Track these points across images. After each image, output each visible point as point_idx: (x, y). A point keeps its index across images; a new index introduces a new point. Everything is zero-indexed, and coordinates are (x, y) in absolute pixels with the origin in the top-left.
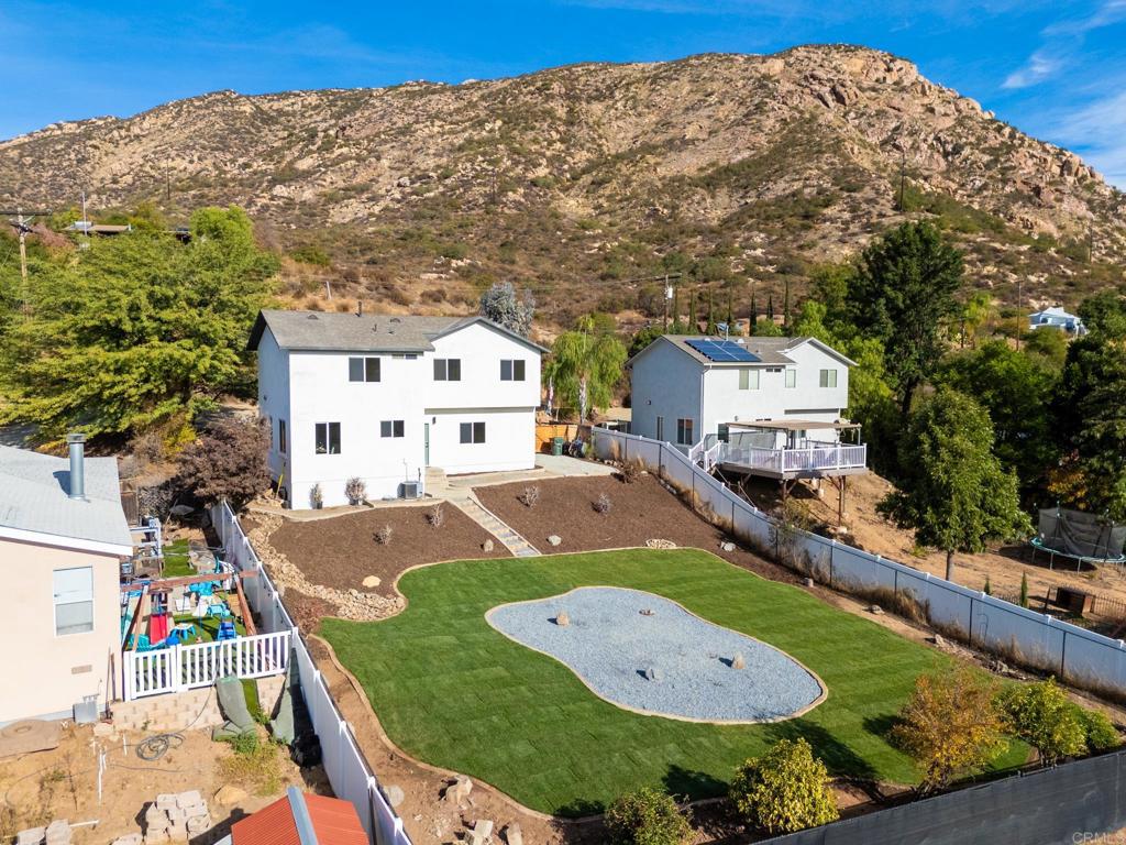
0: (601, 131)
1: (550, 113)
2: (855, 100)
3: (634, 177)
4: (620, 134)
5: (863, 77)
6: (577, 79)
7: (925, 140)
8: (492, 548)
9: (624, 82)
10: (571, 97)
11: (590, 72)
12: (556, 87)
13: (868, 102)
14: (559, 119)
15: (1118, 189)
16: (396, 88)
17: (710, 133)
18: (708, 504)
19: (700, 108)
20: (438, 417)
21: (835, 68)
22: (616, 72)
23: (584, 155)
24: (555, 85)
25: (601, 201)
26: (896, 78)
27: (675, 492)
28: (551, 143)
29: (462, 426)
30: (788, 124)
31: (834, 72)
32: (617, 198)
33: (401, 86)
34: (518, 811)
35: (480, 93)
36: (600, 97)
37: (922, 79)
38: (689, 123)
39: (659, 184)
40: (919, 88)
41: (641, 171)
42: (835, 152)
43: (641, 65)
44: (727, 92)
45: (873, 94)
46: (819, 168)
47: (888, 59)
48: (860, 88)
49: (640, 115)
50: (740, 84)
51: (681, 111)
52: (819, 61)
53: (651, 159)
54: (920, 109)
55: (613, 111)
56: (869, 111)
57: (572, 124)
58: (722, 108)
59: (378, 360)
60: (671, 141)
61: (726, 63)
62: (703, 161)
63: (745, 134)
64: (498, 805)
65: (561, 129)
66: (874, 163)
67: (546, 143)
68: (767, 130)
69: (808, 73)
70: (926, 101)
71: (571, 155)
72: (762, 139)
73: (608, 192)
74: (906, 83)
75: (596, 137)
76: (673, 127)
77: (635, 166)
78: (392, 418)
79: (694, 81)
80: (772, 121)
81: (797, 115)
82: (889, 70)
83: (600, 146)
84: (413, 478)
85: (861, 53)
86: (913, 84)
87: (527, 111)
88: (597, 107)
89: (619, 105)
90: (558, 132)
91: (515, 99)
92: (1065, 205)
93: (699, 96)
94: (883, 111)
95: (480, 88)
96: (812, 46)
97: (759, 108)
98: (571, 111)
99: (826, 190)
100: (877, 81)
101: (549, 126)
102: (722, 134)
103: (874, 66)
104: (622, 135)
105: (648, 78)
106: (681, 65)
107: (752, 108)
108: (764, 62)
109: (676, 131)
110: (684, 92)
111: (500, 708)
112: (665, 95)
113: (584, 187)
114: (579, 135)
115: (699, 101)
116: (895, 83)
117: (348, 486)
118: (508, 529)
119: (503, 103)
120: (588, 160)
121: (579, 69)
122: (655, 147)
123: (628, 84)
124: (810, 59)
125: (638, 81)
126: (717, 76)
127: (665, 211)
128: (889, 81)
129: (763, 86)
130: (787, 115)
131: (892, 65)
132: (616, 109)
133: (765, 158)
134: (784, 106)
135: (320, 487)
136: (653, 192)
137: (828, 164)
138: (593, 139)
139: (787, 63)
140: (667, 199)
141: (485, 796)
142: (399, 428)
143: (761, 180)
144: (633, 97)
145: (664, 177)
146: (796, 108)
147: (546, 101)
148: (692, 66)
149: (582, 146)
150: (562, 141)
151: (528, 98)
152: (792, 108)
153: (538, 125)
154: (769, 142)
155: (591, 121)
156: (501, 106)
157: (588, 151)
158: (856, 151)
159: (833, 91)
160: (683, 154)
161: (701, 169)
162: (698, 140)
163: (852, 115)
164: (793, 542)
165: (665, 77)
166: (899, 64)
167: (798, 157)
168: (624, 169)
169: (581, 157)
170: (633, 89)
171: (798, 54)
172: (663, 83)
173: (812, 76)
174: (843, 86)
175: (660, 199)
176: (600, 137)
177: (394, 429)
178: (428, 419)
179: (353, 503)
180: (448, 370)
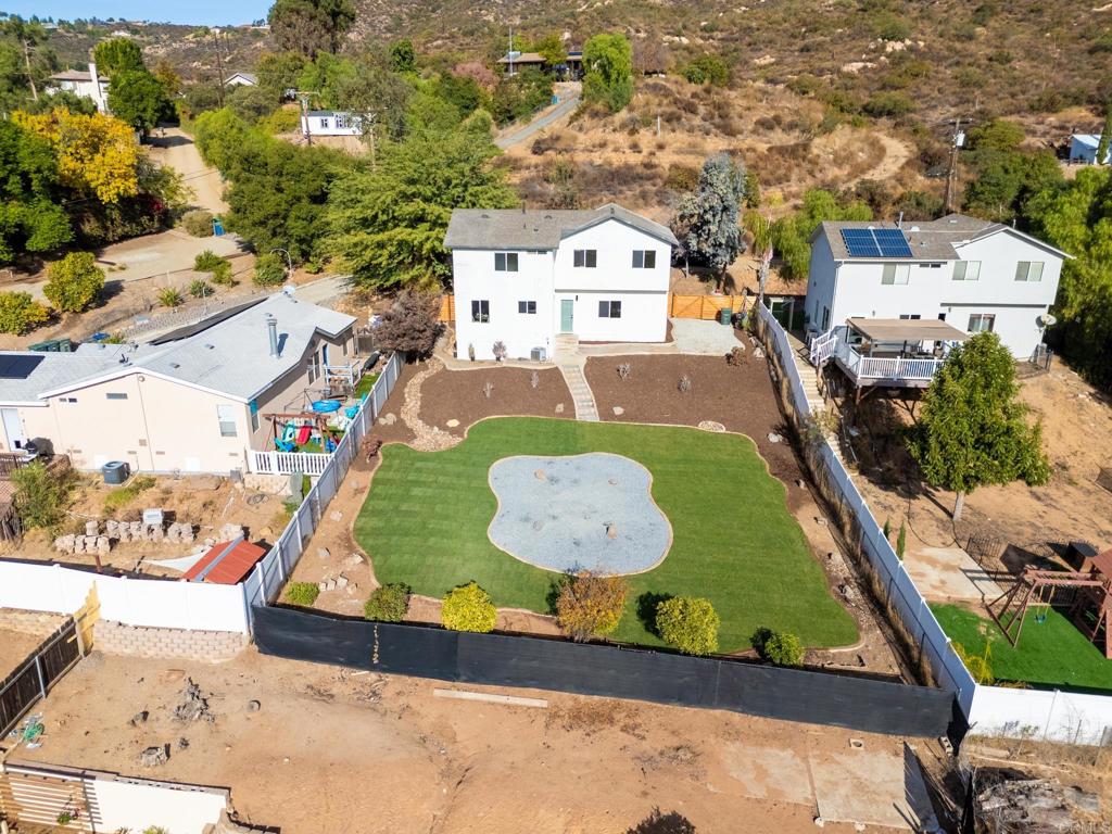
8: (562, 410)
27: (775, 379)
59: (516, 255)
78: (527, 299)
117: (495, 346)
118: (590, 396)
135: (474, 345)
142: (532, 307)
177: (529, 307)
178: (572, 296)
179: (498, 359)
180: (587, 259)
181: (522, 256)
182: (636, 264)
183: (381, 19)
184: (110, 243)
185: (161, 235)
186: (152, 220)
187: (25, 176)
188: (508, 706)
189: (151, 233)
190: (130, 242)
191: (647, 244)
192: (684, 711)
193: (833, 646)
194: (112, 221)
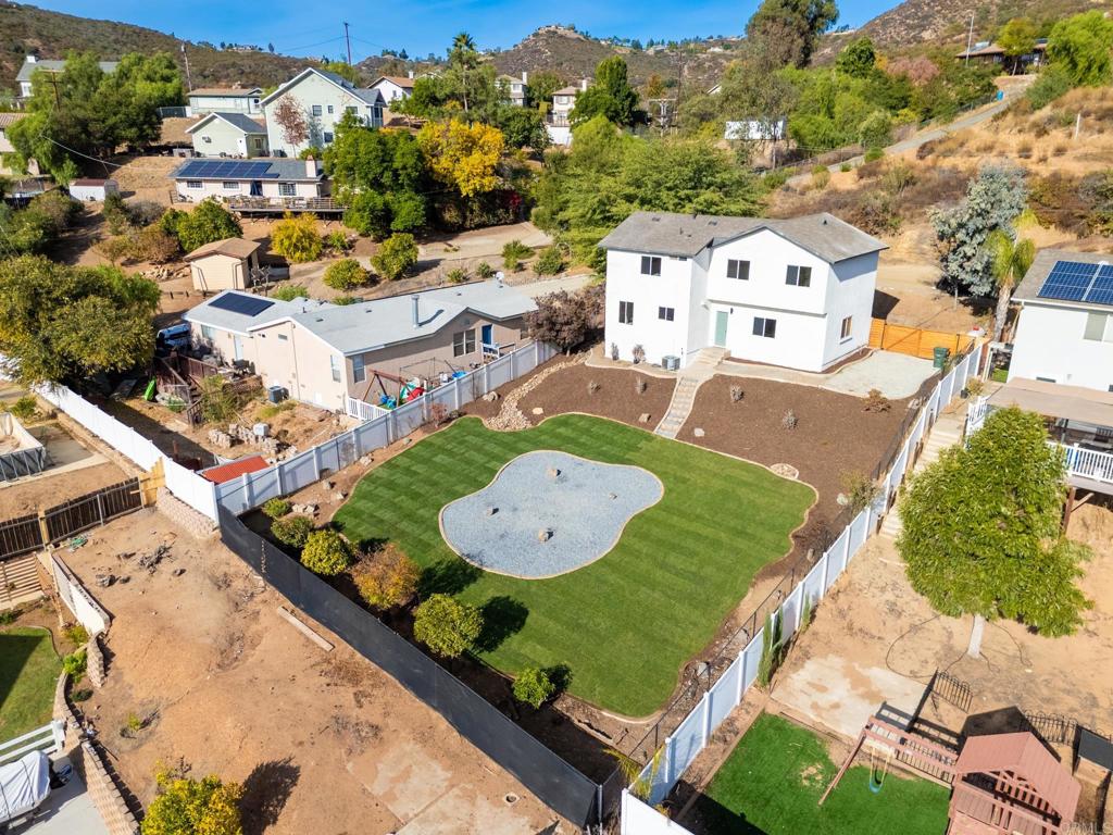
8: (645, 419)
20: (734, 308)
29: (756, 319)
59: (660, 259)
78: (667, 305)
117: (635, 349)
118: (687, 412)
135: (618, 345)
142: (670, 314)
177: (667, 314)
178: (727, 308)
179: (636, 362)
180: (739, 269)
181: (665, 261)
182: (790, 280)
183: (964, 13)
184: (468, 230)
185: (515, 225)
186: (507, 212)
187: (396, 174)
188: (308, 639)
189: (506, 224)
190: (486, 229)
191: (802, 259)
192: (414, 701)
193: (611, 708)
194: (472, 211)
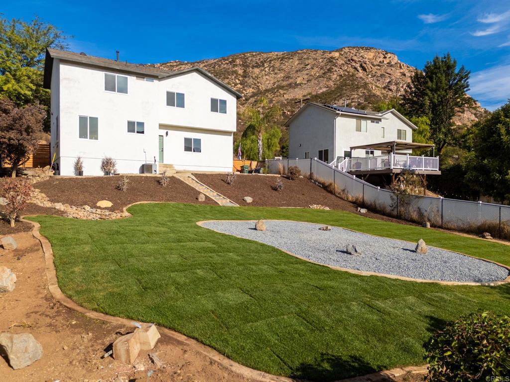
0: (258, 80)
1: (235, 72)
2: (371, 70)
3: (274, 99)
4: (267, 81)
5: (374, 61)
6: (247, 58)
7: (402, 87)
8: (204, 200)
9: (268, 60)
10: (245, 65)
11: (253, 56)
12: (238, 61)
13: (376, 71)
14: (240, 75)
15: (487, 109)
16: (166, 64)
17: (308, 81)
18: (343, 191)
19: (303, 70)
20: (170, 132)
21: (362, 56)
22: (265, 56)
23: (251, 90)
24: (237, 60)
25: (259, 109)
26: (388, 61)
27: (322, 186)
28: (236, 84)
29: (186, 139)
30: (342, 77)
31: (361, 58)
32: (267, 108)
33: (168, 63)
34: (230, 372)
35: (204, 65)
36: (257, 66)
37: (399, 62)
38: (298, 77)
39: (285, 102)
40: (399, 65)
41: (277, 96)
42: (364, 88)
43: (276, 53)
44: (315, 64)
45: (379, 67)
46: (358, 95)
47: (384, 53)
48: (373, 65)
49: (276, 74)
50: (320, 61)
51: (294, 72)
52: (354, 53)
53: (282, 92)
54: (399, 74)
55: (263, 72)
56: (377, 74)
57: (245, 77)
58: (313, 70)
60: (290, 84)
61: (314, 52)
62: (305, 93)
63: (324, 81)
64: (198, 363)
65: (241, 79)
66: (382, 94)
67: (233, 85)
68: (333, 80)
69: (350, 58)
70: (402, 71)
71: (245, 90)
72: (331, 83)
73: (262, 105)
74: (393, 63)
75: (256, 82)
76: (291, 78)
77: (274, 94)
79: (300, 60)
80: (335, 76)
81: (347, 73)
82: (385, 58)
83: (258, 86)
84: (150, 161)
85: (372, 50)
86: (396, 64)
87: (225, 71)
88: (257, 70)
89: (266, 69)
90: (239, 80)
91: (220, 66)
92: (465, 115)
93: (302, 66)
94: (383, 75)
95: (204, 63)
96: (351, 47)
97: (330, 70)
98: (245, 72)
99: (362, 103)
100: (380, 62)
101: (235, 77)
102: (313, 81)
103: (379, 56)
104: (268, 82)
105: (279, 58)
106: (294, 54)
107: (326, 70)
108: (330, 53)
109: (292, 80)
110: (296, 64)
111: (206, 264)
112: (287, 66)
113: (251, 103)
114: (249, 82)
115: (303, 68)
116: (388, 63)
117: (103, 163)
118: (215, 194)
119: (214, 68)
120: (253, 92)
121: (248, 54)
122: (283, 87)
123: (270, 61)
124: (350, 52)
125: (275, 59)
126: (310, 57)
127: (289, 113)
128: (385, 62)
129: (331, 62)
130: (342, 73)
131: (386, 55)
132: (265, 71)
133: (333, 91)
134: (341, 70)
135: (81, 160)
136: (283, 105)
137: (362, 93)
138: (255, 84)
139: (340, 54)
140: (289, 108)
141: (176, 351)
143: (332, 100)
144: (273, 66)
145: (288, 99)
146: (346, 70)
147: (234, 67)
148: (299, 53)
149: (250, 86)
150: (241, 84)
151: (225, 66)
152: (344, 71)
153: (230, 77)
154: (334, 85)
155: (254, 76)
156: (213, 69)
157: (253, 88)
158: (374, 88)
159: (361, 66)
160: (296, 90)
161: (304, 96)
162: (302, 84)
163: (370, 76)
164: (408, 204)
165: (287, 58)
166: (389, 55)
167: (348, 90)
168: (269, 96)
169: (250, 91)
170: (272, 62)
171: (345, 50)
172: (286, 60)
173: (352, 59)
174: (365, 63)
175: (286, 108)
176: (258, 83)
178: (163, 132)
